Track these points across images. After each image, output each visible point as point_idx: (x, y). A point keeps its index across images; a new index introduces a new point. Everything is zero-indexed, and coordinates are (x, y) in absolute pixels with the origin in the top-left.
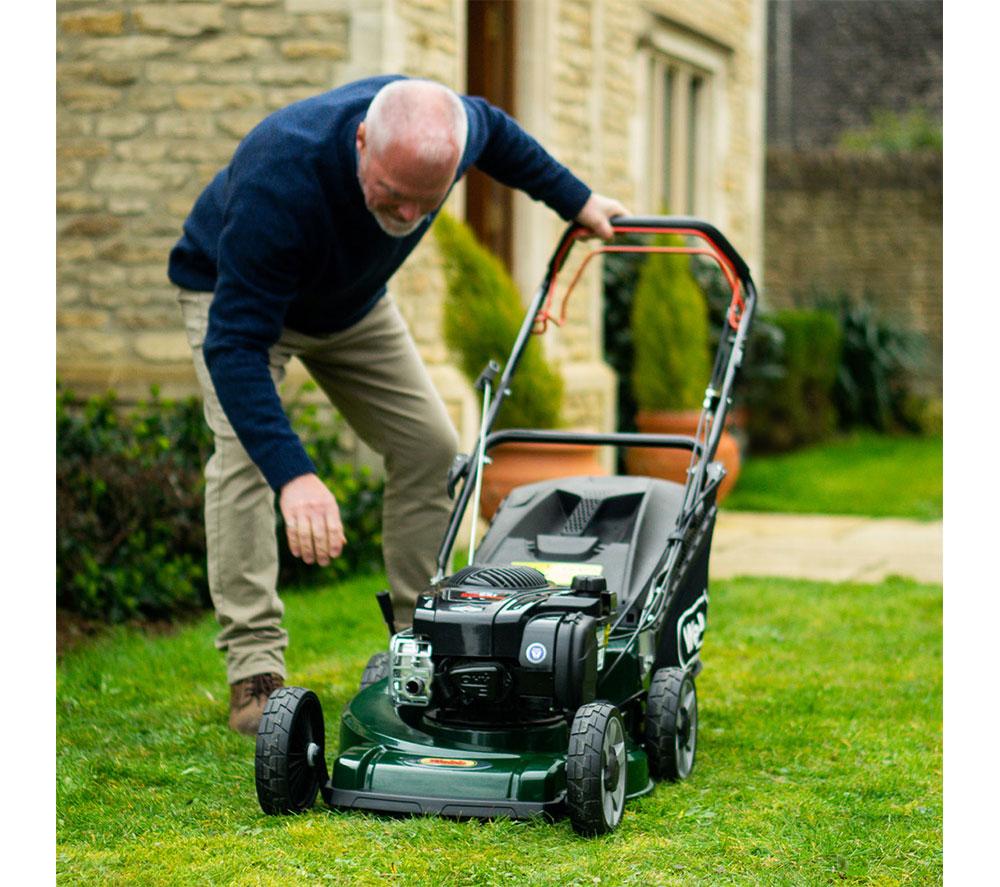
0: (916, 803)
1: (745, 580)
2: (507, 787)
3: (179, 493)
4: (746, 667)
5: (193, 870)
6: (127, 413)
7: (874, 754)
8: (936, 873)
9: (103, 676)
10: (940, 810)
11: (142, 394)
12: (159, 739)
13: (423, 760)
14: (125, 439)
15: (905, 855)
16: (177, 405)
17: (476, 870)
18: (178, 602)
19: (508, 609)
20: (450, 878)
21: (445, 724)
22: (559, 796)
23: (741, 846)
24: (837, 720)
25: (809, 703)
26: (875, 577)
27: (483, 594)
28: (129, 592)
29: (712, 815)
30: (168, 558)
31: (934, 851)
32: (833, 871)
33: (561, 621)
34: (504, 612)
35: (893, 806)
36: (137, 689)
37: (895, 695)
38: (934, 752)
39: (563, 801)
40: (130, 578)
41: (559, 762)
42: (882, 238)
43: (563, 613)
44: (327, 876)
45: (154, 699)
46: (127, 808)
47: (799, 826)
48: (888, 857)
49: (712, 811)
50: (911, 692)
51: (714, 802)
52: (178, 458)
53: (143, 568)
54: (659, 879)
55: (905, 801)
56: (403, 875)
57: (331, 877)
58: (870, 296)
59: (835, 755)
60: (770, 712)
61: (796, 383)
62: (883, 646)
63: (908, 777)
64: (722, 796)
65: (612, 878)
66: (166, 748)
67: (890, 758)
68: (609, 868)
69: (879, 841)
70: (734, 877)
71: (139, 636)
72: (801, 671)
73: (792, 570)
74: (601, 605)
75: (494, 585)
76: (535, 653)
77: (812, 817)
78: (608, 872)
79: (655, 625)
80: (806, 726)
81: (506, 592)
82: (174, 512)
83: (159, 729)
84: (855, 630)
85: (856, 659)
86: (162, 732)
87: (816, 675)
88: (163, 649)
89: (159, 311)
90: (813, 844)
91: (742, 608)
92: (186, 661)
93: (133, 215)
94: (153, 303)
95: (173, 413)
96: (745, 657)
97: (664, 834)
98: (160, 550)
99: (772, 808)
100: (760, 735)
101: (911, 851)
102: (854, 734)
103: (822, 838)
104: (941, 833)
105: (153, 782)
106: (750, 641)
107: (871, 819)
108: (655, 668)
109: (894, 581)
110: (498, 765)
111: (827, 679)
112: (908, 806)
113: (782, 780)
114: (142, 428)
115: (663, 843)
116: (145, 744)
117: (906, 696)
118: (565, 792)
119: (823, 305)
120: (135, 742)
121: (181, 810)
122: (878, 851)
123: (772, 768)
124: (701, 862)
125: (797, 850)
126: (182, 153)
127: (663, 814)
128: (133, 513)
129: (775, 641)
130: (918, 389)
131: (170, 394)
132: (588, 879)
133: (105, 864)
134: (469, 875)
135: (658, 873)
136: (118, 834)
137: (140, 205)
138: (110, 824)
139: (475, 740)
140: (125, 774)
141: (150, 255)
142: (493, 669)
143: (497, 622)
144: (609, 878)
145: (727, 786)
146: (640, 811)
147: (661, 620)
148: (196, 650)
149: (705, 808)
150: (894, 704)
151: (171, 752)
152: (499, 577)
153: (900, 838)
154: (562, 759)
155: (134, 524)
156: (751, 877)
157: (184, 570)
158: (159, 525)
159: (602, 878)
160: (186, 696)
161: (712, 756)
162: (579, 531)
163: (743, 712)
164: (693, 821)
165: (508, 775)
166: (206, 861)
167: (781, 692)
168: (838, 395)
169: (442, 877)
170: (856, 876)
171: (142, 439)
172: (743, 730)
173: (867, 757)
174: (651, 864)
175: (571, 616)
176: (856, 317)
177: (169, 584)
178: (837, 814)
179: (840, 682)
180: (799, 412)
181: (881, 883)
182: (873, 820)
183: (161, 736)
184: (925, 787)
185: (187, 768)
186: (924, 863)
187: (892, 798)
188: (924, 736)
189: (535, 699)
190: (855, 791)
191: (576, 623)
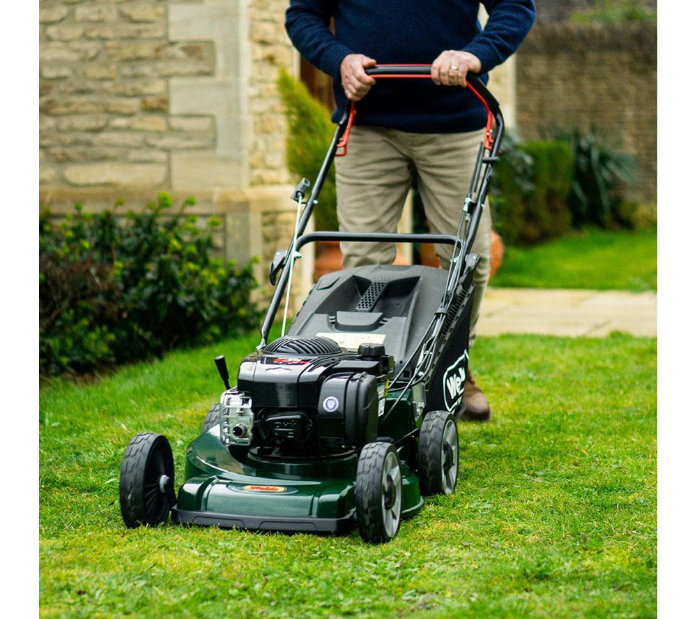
0: (636, 494)
1: (508, 337)
2: (309, 507)
3: (97, 280)
4: (511, 399)
5: (116, 552)
6: (58, 223)
7: (605, 460)
8: (652, 545)
9: (47, 413)
10: (655, 501)
11: (69, 210)
12: (88, 458)
13: (246, 487)
14: (58, 242)
15: (629, 532)
16: (95, 216)
17: (320, 549)
18: (98, 359)
19: (309, 371)
20: (302, 555)
21: (264, 458)
22: (349, 513)
23: (511, 528)
24: (578, 436)
25: (558, 424)
26: (602, 333)
27: (290, 359)
28: (63, 353)
29: (490, 506)
30: (91, 328)
31: (651, 529)
32: (578, 545)
33: (350, 379)
34: (306, 373)
35: (620, 497)
36: (71, 423)
37: (619, 418)
38: (649, 458)
39: (352, 516)
40: (63, 343)
41: (349, 487)
42: (602, 87)
43: (352, 373)
44: (213, 554)
45: (83, 429)
46: (67, 508)
47: (552, 513)
48: (618, 534)
49: (489, 503)
50: (631, 415)
51: (490, 496)
52: (96, 255)
53: (72, 335)
54: (452, 553)
55: (628, 494)
56: (268, 553)
57: (216, 555)
58: (593, 130)
59: (577, 461)
60: (529, 432)
61: (542, 193)
62: (610, 382)
63: (630, 476)
64: (496, 492)
65: (419, 552)
66: (94, 464)
67: (617, 463)
68: (416, 546)
69: (611, 522)
70: (506, 550)
71: (72, 385)
72: (551, 401)
73: (542, 329)
74: (382, 366)
75: (299, 352)
76: (330, 404)
77: (561, 507)
78: (416, 548)
79: (425, 379)
80: (555, 441)
81: (308, 358)
82: (95, 294)
83: (88, 451)
84: (589, 371)
85: (590, 392)
86: (90, 453)
87: (562, 405)
88: (89, 393)
89: (81, 149)
90: (563, 526)
91: (507, 357)
92: (106, 403)
93: (60, 79)
94: (76, 143)
95: (92, 223)
96: (510, 392)
97: (456, 520)
98: (85, 322)
99: (532, 500)
100: (522, 448)
101: (634, 529)
102: (590, 446)
103: (570, 523)
104: (656, 516)
105: (85, 489)
106: (514, 380)
107: (604, 507)
108: (425, 411)
109: (616, 335)
110: (302, 490)
111: (570, 407)
112: (631, 497)
113: (539, 480)
114: (70, 234)
115: (453, 526)
116: (78, 462)
117: (628, 419)
118: (354, 510)
119: (560, 137)
120: (70, 461)
121: (105, 509)
122: (610, 530)
123: (531, 472)
124: (482, 540)
125: (551, 530)
126: (94, 34)
127: (454, 506)
128: (64, 296)
129: (531, 380)
130: (631, 196)
131: (89, 209)
132: (402, 553)
133: (52, 549)
134: (316, 552)
135: (452, 548)
136: (61, 527)
137: (65, 72)
138: (55, 520)
139: (287, 471)
140: (64, 484)
141: (73, 108)
142: (299, 417)
143: (300, 381)
144: (416, 552)
145: (500, 485)
146: (437, 505)
147: (430, 375)
148: (113, 394)
149: (485, 501)
150: (618, 424)
151: (97, 468)
152: (303, 346)
153: (625, 520)
154: (352, 484)
155: (66, 304)
156: (520, 550)
157: (102, 336)
158: (84, 304)
159: (411, 552)
160: (107, 427)
161: (488, 464)
162: (369, 309)
163: (510, 432)
164: (475, 511)
165: (309, 498)
166: (125, 545)
167: (537, 416)
168: (572, 201)
169: (296, 554)
170: (595, 548)
171: (69, 241)
172: (510, 445)
173: (600, 462)
174: (447, 542)
175: (357, 376)
176: (584, 144)
177: (92, 347)
178: (579, 504)
179: (579, 409)
180: (544, 214)
181: (613, 553)
182: (606, 508)
183: (89, 456)
184: (643, 484)
185: (109, 478)
186: (644, 538)
187: (619, 492)
188: (641, 447)
189: (331, 439)
190: (592, 487)
191: (361, 381)
